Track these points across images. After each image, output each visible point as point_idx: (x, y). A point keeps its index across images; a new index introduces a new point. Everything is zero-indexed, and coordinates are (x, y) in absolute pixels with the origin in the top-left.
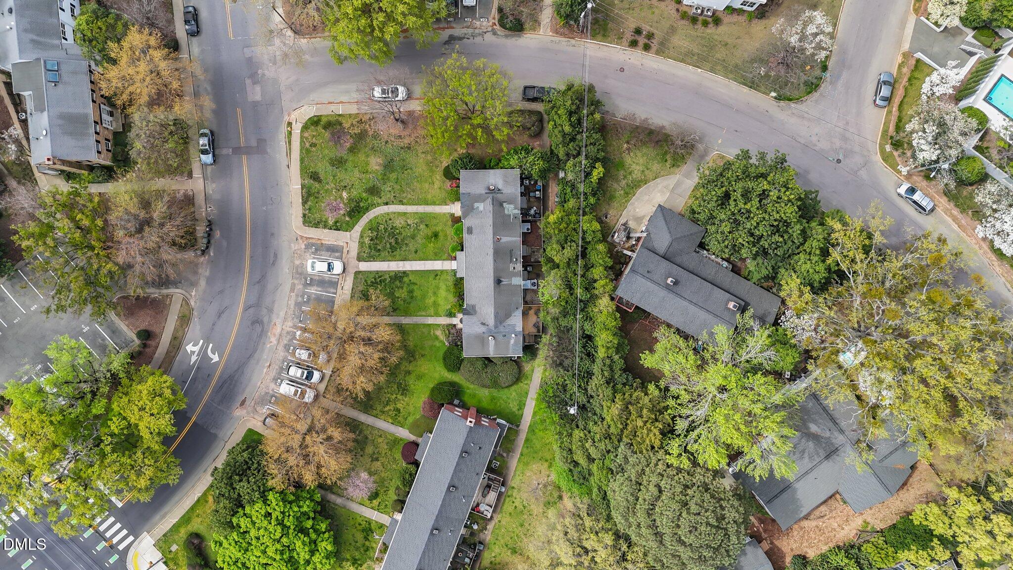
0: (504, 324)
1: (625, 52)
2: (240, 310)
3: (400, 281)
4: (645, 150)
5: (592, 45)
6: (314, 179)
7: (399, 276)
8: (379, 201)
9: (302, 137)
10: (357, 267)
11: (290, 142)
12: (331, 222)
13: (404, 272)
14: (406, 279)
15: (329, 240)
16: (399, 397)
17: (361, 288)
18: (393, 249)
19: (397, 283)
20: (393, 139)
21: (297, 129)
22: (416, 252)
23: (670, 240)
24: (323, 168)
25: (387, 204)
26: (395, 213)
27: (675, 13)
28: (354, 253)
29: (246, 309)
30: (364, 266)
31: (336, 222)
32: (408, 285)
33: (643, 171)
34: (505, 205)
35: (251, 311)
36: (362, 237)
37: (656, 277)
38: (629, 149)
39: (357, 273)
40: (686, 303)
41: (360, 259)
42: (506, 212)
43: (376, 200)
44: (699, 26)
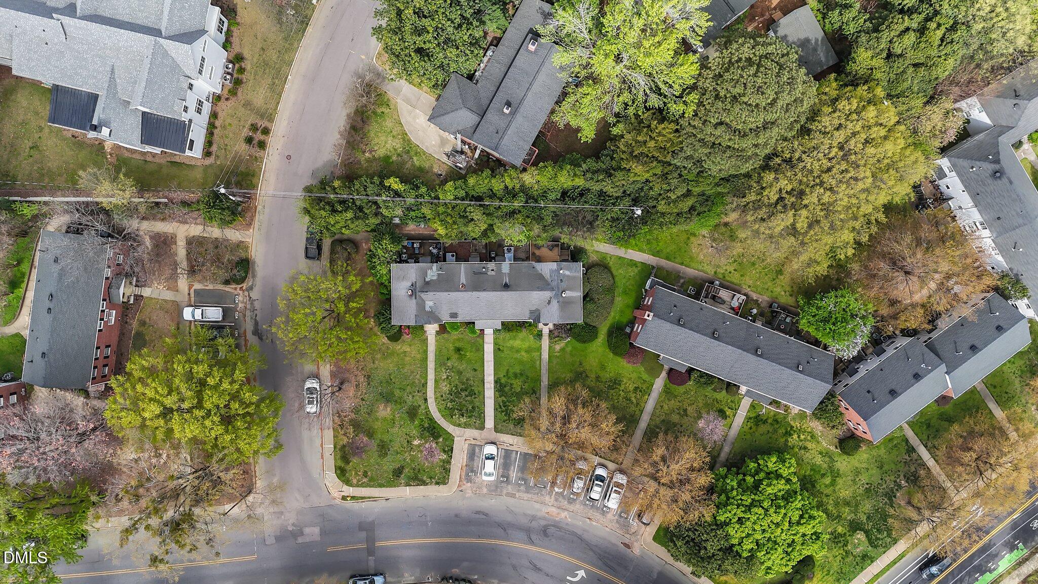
0: (550, 280)
1: (270, 153)
2: (533, 548)
3: (505, 386)
4: (372, 134)
5: (263, 188)
6: (401, 473)
7: (500, 386)
8: (423, 407)
9: (358, 486)
10: (490, 429)
11: (362, 498)
12: (445, 457)
13: (496, 382)
14: (503, 381)
15: (463, 459)
16: (622, 387)
17: (512, 426)
18: (472, 394)
19: (507, 389)
20: (360, 393)
21: (349, 491)
22: (475, 370)
23: (464, 109)
24: (389, 464)
25: (426, 400)
26: (435, 392)
27: (230, 101)
28: (475, 433)
29: (532, 543)
30: (490, 423)
31: (444, 451)
32: (509, 378)
33: (394, 137)
34: (427, 280)
35: (534, 537)
36: (459, 425)
37: (503, 125)
38: (371, 151)
39: (496, 430)
40: (530, 95)
41: (482, 427)
42: (435, 278)
43: (421, 410)
44: (244, 77)
